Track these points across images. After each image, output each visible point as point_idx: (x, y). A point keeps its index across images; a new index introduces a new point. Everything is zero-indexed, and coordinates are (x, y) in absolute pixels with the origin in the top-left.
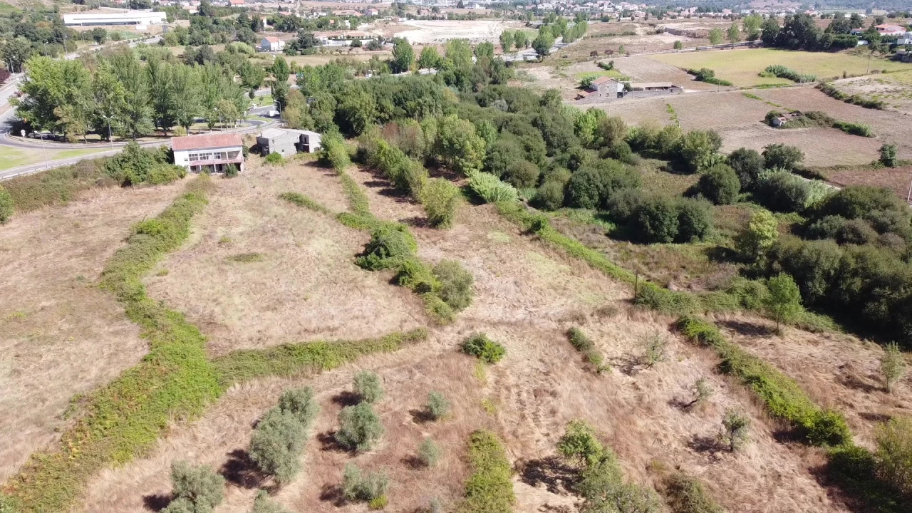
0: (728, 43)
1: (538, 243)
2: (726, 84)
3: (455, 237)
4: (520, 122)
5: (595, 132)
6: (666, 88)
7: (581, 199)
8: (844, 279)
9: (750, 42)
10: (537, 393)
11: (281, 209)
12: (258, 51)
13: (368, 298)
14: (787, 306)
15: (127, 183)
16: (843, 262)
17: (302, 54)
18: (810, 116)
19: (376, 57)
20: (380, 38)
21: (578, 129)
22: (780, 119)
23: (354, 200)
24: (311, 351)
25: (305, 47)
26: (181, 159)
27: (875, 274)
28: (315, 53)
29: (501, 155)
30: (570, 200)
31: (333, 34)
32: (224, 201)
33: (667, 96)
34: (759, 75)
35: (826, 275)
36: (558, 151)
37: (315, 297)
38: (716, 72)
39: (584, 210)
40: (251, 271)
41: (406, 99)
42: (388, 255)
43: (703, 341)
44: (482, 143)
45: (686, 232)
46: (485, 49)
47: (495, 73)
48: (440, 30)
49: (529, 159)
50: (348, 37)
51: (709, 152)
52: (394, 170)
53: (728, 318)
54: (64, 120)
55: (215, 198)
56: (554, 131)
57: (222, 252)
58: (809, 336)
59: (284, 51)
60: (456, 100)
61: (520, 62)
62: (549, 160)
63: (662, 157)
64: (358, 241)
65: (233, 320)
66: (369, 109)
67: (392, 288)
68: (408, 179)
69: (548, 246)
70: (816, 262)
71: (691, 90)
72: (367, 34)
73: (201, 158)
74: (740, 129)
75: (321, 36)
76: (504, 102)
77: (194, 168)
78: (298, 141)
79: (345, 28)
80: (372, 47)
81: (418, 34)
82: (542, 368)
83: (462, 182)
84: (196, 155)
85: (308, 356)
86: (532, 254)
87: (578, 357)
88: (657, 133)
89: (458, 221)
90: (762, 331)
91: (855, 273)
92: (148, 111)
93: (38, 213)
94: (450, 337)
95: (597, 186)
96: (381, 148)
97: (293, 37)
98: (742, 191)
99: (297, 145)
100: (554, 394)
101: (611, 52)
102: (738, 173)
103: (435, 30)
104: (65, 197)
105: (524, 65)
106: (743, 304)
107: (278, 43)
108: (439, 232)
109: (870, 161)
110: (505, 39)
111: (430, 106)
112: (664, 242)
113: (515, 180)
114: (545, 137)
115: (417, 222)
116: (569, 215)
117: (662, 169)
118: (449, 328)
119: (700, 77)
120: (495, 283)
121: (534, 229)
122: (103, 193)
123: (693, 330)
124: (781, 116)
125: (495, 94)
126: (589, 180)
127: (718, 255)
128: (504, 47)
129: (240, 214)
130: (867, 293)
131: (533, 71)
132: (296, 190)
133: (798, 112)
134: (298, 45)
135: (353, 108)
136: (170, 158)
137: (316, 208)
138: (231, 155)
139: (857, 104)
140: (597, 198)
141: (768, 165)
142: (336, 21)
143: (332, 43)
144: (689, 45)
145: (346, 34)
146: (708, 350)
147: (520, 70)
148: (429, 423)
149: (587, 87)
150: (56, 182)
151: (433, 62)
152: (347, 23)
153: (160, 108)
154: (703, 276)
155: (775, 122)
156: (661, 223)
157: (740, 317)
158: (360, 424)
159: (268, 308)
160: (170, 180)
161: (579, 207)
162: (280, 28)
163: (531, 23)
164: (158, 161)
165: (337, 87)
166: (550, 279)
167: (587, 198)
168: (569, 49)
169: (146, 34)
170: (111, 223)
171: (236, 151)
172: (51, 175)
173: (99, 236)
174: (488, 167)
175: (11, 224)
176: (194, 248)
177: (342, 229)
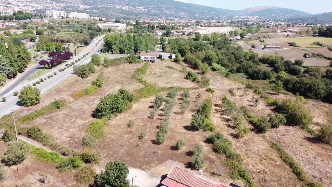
0: (306, 35)
1: (227, 78)
2: (298, 47)
4: (229, 53)
5: (250, 57)
6: (278, 47)
8: (296, 84)
9: (314, 34)
11: (167, 69)
12: (154, 35)
13: (187, 83)
14: (280, 87)
15: (131, 63)
18: (317, 55)
19: (190, 38)
20: (191, 32)
21: (245, 56)
22: (307, 55)
23: (183, 68)
25: (168, 34)
26: (142, 58)
28: (171, 36)
29: (222, 60)
30: (238, 71)
31: (177, 31)
32: (153, 67)
33: (277, 50)
34: (311, 44)
37: (175, 83)
40: (162, 78)
41: (198, 47)
42: (191, 76)
44: (217, 57)
45: (265, 77)
46: (223, 36)
47: (226, 42)
48: (211, 30)
49: (229, 62)
50: (181, 32)
52: (194, 62)
53: (268, 92)
54: (114, 49)
55: (151, 67)
56: (238, 56)
57: (155, 75)
58: (285, 95)
59: (162, 35)
60: (212, 48)
61: (235, 40)
63: (268, 64)
64: (185, 75)
65: (159, 84)
66: (188, 49)
67: (192, 82)
68: (197, 64)
69: (230, 79)
70: (290, 80)
71: (287, 48)
72: (187, 31)
73: (147, 58)
75: (173, 31)
76: (226, 49)
77: (145, 61)
78: (169, 56)
79: (180, 29)
80: (189, 35)
81: (203, 31)
82: (222, 95)
83: (211, 67)
86: (226, 80)
87: (230, 93)
88: (267, 57)
89: (208, 74)
90: (275, 94)
92: (133, 47)
93: (113, 67)
94: (204, 89)
95: (245, 67)
96: (191, 58)
97: (164, 31)
98: (285, 71)
99: (169, 57)
101: (265, 37)
102: (285, 67)
103: (209, 30)
104: (118, 65)
106: (273, 89)
107: (160, 33)
108: (204, 75)
109: (326, 65)
110: (231, 33)
111: (204, 49)
112: (259, 79)
113: (225, 66)
114: (235, 57)
115: (199, 73)
116: (237, 74)
117: (267, 66)
119: (291, 45)
120: (215, 84)
121: (227, 76)
122: (126, 64)
123: (258, 92)
124: (308, 54)
125: (224, 47)
126: (243, 66)
127: (271, 82)
128: (230, 35)
129: (157, 70)
131: (238, 42)
132: (170, 65)
133: (314, 54)
134: (166, 34)
135: (183, 49)
136: (140, 58)
137: (174, 69)
138: (154, 58)
140: (245, 71)
141: (294, 64)
142: (177, 27)
143: (176, 33)
144: (293, 35)
145: (180, 31)
146: (259, 95)
147: (234, 42)
149: (253, 46)
150: (116, 61)
151: (207, 39)
152: (181, 27)
153: (136, 47)
156: (259, 75)
157: (271, 92)
159: (166, 83)
160: (140, 62)
161: (240, 72)
162: (160, 29)
163: (242, 28)
164: (137, 58)
165: (179, 44)
166: (228, 84)
168: (252, 36)
169: (121, 30)
170: (130, 69)
171: (155, 57)
172: (115, 59)
173: (128, 71)
174: (218, 63)
175: (109, 68)
176: (148, 74)
177: (181, 73)
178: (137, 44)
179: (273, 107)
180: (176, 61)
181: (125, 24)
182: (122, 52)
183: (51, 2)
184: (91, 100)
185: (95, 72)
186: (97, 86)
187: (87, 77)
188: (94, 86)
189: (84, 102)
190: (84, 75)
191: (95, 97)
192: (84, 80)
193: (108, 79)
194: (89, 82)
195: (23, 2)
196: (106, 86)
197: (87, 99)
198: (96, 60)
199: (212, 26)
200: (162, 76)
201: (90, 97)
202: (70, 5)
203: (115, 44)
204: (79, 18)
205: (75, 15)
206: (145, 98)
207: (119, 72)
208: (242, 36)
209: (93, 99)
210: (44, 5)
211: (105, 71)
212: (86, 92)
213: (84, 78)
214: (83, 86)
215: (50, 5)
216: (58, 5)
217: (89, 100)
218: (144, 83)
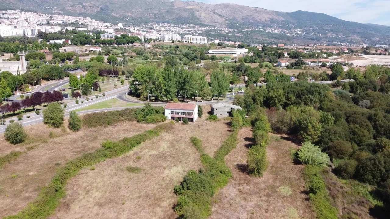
1: (305, 203)
3: (257, 183)
7: (366, 177)
11: (184, 145)
12: (274, 66)
13: (151, 214)
15: (139, 121)
17: (295, 69)
25: (297, 66)
26: (167, 113)
28: (301, 68)
29: (330, 135)
30: (358, 175)
32: (167, 136)
37: (129, 204)
39: (366, 185)
40: (126, 178)
55: (165, 134)
57: (130, 164)
59: (286, 67)
60: (333, 98)
65: (77, 207)
72: (332, 61)
73: (176, 114)
77: (173, 118)
78: (230, 111)
79: (322, 58)
80: (332, 67)
84: (174, 112)
89: (272, 172)
95: (380, 170)
99: (228, 112)
103: (375, 60)
104: (109, 124)
107: (286, 63)
108: (250, 178)
113: (333, 152)
116: (354, 185)
122: (126, 124)
129: (164, 144)
134: (294, 65)
137: (198, 148)
138: (189, 114)
140: (379, 178)
142: (318, 55)
143: (312, 64)
151: (352, 76)
152: (325, 55)
160: (156, 122)
161: (364, 182)
162: (292, 57)
167: (370, 177)
169: (234, 58)
175: (78, 132)
181: (247, 50)
183: (194, 26)
195: (167, 27)
199: (385, 55)
202: (213, 28)
204: (192, 43)
205: (189, 39)
210: (186, 29)
215: (192, 29)
216: (200, 29)
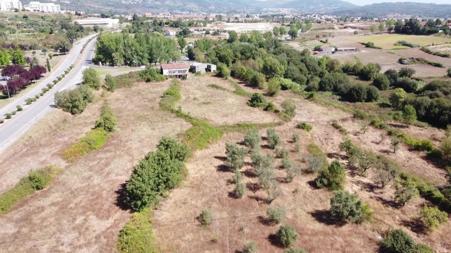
0: (379, 32)
1: (313, 102)
2: (380, 48)
3: (280, 99)
4: (296, 60)
5: (327, 65)
6: (353, 50)
7: (326, 88)
8: (432, 109)
9: (389, 31)
10: (325, 139)
11: (211, 90)
12: (164, 35)
13: (258, 114)
14: (411, 116)
15: (148, 81)
16: (432, 104)
17: (184, 37)
18: (418, 60)
19: (220, 38)
20: (218, 30)
21: (319, 64)
23: (237, 87)
24: (247, 126)
25: (185, 34)
26: (165, 72)
27: (443, 107)
28: (190, 37)
29: (291, 72)
30: (322, 88)
31: (197, 28)
32: (188, 87)
33: (354, 53)
34: (395, 45)
35: (425, 108)
36: (312, 72)
37: (239, 113)
38: (374, 43)
39: (328, 92)
40: (211, 107)
41: (246, 52)
42: (261, 102)
43: (381, 127)
44: (283, 67)
45: (370, 98)
46: (267, 35)
47: (276, 44)
48: (242, 27)
49: (302, 74)
50: (204, 30)
51: (376, 72)
52: (250, 77)
53: (389, 123)
54: (116, 58)
55: (183, 86)
56: (310, 64)
57: (197, 102)
58: (419, 128)
59: (176, 36)
60: (266, 53)
61: (284, 40)
62: (310, 76)
63: (356, 75)
64: (245, 100)
65: (214, 119)
66: (231, 56)
67: (265, 112)
68: (257, 80)
69: (317, 102)
70: (422, 103)
71: (365, 51)
72: (212, 29)
73: (173, 73)
74: (387, 65)
75: (192, 29)
76: (285, 54)
77: (171, 76)
78: (206, 67)
79: (201, 26)
80: (215, 34)
82: (325, 133)
84: (171, 71)
85: (246, 127)
86: (312, 105)
87: (337, 130)
88: (353, 65)
90: (402, 127)
91: (436, 107)
92: (146, 55)
93: (121, 89)
94: (291, 124)
95: (333, 83)
97: (179, 30)
98: (390, 86)
99: (206, 69)
100: (332, 139)
101: (326, 36)
102: (389, 79)
104: (129, 85)
105: (286, 41)
106: (394, 118)
107: (173, 32)
108: (274, 98)
109: (443, 75)
110: (275, 30)
112: (361, 101)
113: (298, 82)
114: (307, 66)
115: (264, 95)
116: (322, 94)
117: (357, 79)
118: (290, 122)
119: (368, 46)
120: (300, 112)
121: (310, 97)
122: (141, 84)
123: (377, 124)
124: (405, 60)
125: (281, 51)
126: (329, 80)
127: (383, 105)
128: (276, 34)
129: (196, 91)
130: (441, 113)
131: (291, 44)
132: (213, 83)
133: (413, 58)
134: (182, 33)
136: (162, 73)
137: (224, 89)
139: (438, 55)
140: (332, 87)
141: (401, 76)
142: (197, 23)
143: (196, 32)
144: (361, 33)
145: (203, 28)
146: (383, 130)
147: (285, 43)
148: (293, 143)
149: (318, 49)
150: (124, 79)
151: (246, 40)
152: (202, 24)
153: (150, 54)
154: (378, 111)
155: (403, 62)
156: (361, 94)
157: (393, 122)
158: (275, 139)
159: (223, 116)
160: (163, 80)
161: (326, 91)
162: (172, 26)
164: (158, 73)
165: (216, 48)
166: (321, 111)
167: (329, 87)
168: (305, 35)
169: (113, 28)
170: (151, 93)
171: (186, 70)
172: (122, 77)
173: (150, 96)
174: (286, 76)
175: (115, 93)
176: (185, 100)
177: (237, 96)
178: (151, 50)
179: (422, 154)
180: (220, 75)
181: (118, 20)
182: (128, 62)
184: (103, 162)
185: (93, 100)
186: (107, 129)
187: (82, 111)
188: (101, 131)
189: (91, 169)
190: (75, 109)
191: (108, 154)
192: (76, 117)
193: (120, 112)
194: (86, 121)
196: (122, 128)
197: (94, 160)
198: (92, 78)
199: (242, 22)
200: (210, 103)
201: (98, 156)
203: (117, 50)
204: (43, 12)
205: (38, 7)
206: (201, 149)
207: (136, 98)
208: (293, 34)
209: (107, 159)
211: (110, 98)
212: (88, 146)
213: (76, 114)
214: (79, 131)
217: (99, 163)
218: (187, 117)
